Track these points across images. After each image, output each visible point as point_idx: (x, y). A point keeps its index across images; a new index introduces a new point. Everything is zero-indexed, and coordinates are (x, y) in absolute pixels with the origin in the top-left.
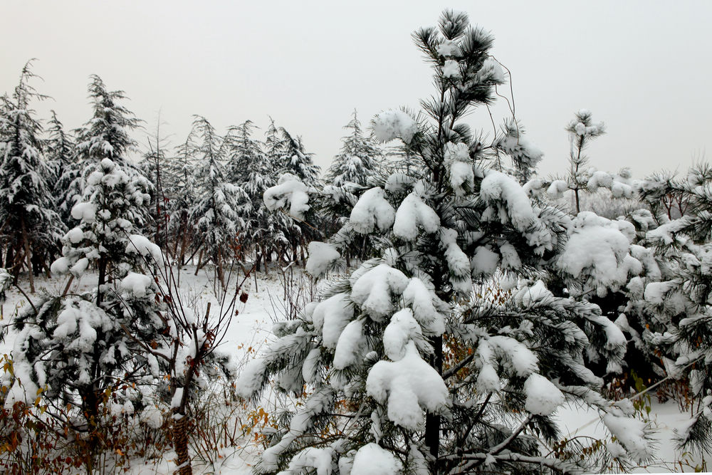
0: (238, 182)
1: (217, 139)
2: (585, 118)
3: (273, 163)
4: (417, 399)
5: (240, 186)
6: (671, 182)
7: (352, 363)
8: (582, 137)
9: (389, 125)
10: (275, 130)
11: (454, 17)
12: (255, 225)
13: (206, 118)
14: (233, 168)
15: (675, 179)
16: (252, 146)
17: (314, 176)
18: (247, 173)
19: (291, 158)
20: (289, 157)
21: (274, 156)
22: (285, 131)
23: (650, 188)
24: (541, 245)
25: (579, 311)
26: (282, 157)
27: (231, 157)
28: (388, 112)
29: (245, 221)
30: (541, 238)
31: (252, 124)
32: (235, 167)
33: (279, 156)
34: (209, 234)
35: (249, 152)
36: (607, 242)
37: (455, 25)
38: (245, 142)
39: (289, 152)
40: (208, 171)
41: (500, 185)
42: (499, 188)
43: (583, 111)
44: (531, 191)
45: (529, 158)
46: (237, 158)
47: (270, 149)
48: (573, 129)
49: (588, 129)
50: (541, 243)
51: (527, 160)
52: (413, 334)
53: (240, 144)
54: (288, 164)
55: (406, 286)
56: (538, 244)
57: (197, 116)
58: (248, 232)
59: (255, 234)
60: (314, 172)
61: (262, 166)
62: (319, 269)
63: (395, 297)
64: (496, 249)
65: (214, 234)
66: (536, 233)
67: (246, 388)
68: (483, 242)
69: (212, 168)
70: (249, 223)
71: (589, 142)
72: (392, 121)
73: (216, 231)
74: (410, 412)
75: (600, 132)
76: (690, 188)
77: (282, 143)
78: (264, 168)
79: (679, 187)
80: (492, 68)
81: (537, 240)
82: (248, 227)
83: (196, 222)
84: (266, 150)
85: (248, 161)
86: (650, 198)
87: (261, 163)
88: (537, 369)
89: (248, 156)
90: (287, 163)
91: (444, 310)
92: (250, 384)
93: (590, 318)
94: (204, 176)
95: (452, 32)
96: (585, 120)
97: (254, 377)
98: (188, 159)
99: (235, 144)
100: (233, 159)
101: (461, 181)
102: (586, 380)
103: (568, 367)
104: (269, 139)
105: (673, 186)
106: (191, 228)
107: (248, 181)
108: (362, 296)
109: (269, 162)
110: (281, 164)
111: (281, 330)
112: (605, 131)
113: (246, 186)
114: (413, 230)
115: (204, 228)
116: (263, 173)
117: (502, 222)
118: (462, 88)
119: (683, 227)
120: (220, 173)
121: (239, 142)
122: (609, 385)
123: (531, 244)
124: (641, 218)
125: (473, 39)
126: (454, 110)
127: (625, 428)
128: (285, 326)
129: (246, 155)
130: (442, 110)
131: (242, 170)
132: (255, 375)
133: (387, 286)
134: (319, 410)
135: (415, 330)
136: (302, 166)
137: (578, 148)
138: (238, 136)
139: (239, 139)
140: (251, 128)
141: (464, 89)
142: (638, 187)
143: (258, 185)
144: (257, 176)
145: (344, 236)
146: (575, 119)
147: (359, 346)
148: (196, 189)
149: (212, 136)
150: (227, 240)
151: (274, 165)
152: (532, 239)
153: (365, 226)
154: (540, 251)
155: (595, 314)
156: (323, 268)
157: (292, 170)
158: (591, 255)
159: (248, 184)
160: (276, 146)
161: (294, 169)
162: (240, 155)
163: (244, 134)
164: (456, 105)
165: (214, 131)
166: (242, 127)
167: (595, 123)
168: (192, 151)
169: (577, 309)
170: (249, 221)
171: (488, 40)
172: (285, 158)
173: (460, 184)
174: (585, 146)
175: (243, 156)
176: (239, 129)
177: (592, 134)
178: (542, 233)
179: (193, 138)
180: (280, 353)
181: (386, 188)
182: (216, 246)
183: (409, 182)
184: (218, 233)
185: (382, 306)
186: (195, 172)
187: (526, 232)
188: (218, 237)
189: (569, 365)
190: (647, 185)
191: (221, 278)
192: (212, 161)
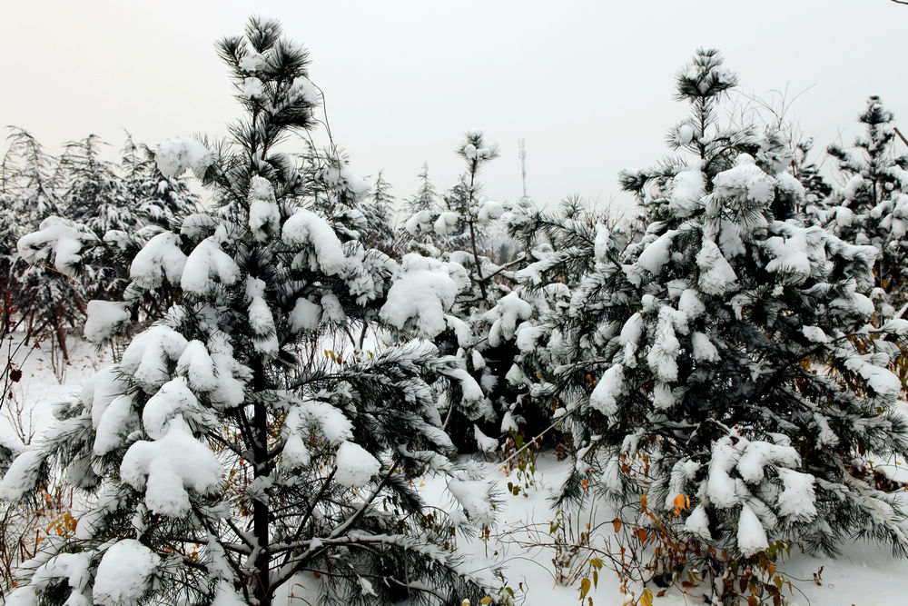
0: (83, 217)
1: (46, 160)
2: (476, 139)
3: (134, 191)
4: (181, 482)
5: (85, 223)
6: (541, 215)
7: (117, 446)
8: (475, 162)
9: (172, 158)
10: (134, 148)
11: (262, 25)
12: (108, 274)
13: (28, 132)
14: (74, 199)
15: (545, 212)
16: (100, 169)
17: (190, 207)
18: (96, 205)
19: (157, 184)
20: (154, 183)
21: (135, 181)
22: (147, 149)
23: (518, 222)
24: (363, 294)
25: (431, 365)
26: (145, 184)
27: (71, 183)
28: (173, 140)
29: (96, 270)
30: (361, 286)
31: (99, 140)
32: (78, 196)
33: (142, 181)
34: (41, 290)
35: (97, 177)
36: (432, 287)
37: (264, 34)
38: (91, 163)
39: (154, 177)
40: (35, 204)
41: (307, 227)
42: (305, 230)
43: (474, 131)
44: (418, 226)
45: (354, 194)
46: (80, 186)
47: (129, 173)
48: (462, 152)
49: (480, 152)
50: (363, 291)
51: (352, 195)
52: (184, 406)
53: (83, 167)
54: (155, 192)
55: (183, 351)
56: (359, 293)
57: (14, 127)
58: (100, 285)
59: (110, 287)
60: (190, 202)
61: (116, 195)
62: (101, 334)
63: (171, 364)
64: (318, 300)
65: (49, 289)
66: (357, 280)
67: (12, 490)
68: (306, 292)
69: (41, 199)
70: (101, 273)
71: (482, 166)
72: (177, 152)
73: (53, 285)
74: (171, 498)
75: (494, 155)
76: (560, 221)
77: (144, 164)
78: (120, 198)
79: (549, 220)
80: (301, 88)
81: (357, 288)
82: (99, 277)
83: (21, 274)
84: (122, 173)
85: (97, 190)
86: (519, 233)
87: (114, 191)
88: (351, 435)
89: (96, 183)
90: (152, 190)
91: (244, 375)
92: (18, 485)
93: (444, 372)
94: (30, 211)
95: (262, 42)
96: (476, 141)
97: (25, 474)
98: (6, 187)
99: (77, 166)
100: (74, 187)
101: (261, 223)
102: (439, 443)
103: (417, 430)
104: (126, 160)
105: (544, 220)
106: (14, 282)
107: (97, 215)
108: (133, 365)
109: (126, 189)
110: (144, 192)
111: (63, 412)
112: (499, 154)
113: (94, 223)
114: (204, 283)
115: (33, 281)
116: (119, 204)
117: (312, 270)
118: (272, 110)
119: (552, 265)
120: (54, 205)
121: (82, 163)
122: (503, 446)
123: (352, 292)
124: (541, 253)
125: (282, 53)
126: (265, 137)
127: (468, 493)
128: (69, 407)
129: (92, 181)
130: (253, 135)
131: (87, 201)
132: (26, 471)
133: (161, 352)
134: (113, 508)
135: (187, 402)
136: (174, 195)
137: (471, 175)
138: (81, 155)
139: (81, 160)
140: (96, 146)
141: (275, 111)
142: (507, 222)
143: (112, 221)
144: (110, 209)
145: (135, 292)
146: (466, 140)
147: (127, 425)
148: (21, 227)
149: (38, 156)
150: (71, 295)
151: (135, 194)
152: (354, 288)
153: (148, 280)
154: (362, 301)
155: (451, 367)
156: (107, 333)
157: (160, 201)
158: (414, 303)
159: (97, 219)
160: (136, 169)
161: (163, 199)
162: (84, 180)
163: (89, 153)
164: (267, 131)
165: (41, 149)
166: (85, 143)
167: (487, 144)
168: (11, 174)
169: (428, 364)
170: (102, 270)
171: (299, 55)
172: (149, 185)
173: (259, 226)
174: (478, 170)
175: (88, 183)
176: (81, 145)
177: (484, 157)
178: (362, 281)
179: (13, 158)
180: (60, 441)
181: (182, 232)
182: (52, 305)
183: (211, 224)
184: (56, 288)
185: (154, 376)
186: (15, 206)
187: (349, 279)
188: (56, 293)
189: (419, 428)
190: (515, 219)
191: (63, 347)
192: (40, 190)
